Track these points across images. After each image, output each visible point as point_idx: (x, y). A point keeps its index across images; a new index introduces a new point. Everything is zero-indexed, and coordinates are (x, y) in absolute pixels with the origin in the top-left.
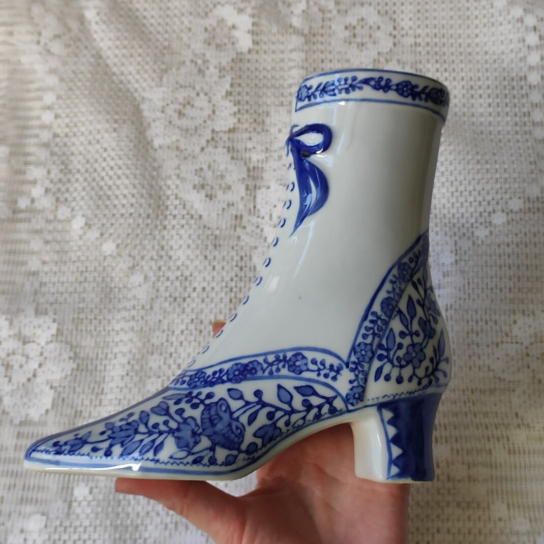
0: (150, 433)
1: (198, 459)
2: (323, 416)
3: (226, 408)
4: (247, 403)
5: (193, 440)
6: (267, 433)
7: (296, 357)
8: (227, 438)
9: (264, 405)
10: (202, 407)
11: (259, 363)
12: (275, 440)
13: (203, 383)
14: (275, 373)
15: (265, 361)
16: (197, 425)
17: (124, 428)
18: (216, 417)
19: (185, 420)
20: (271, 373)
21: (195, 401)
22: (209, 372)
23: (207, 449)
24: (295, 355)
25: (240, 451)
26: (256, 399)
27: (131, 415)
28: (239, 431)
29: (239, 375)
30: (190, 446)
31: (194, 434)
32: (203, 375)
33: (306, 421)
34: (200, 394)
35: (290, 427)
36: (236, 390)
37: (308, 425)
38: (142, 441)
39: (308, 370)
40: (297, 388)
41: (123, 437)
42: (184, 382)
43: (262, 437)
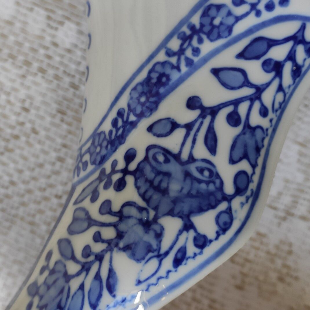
0: (86, 268)
1: (179, 256)
2: (303, 66)
3: (165, 156)
4: (189, 127)
5: (152, 234)
6: (245, 146)
7: (208, 16)
8: (199, 195)
9: (214, 111)
10: (130, 180)
11: (163, 64)
12: (263, 146)
13: (109, 147)
14: (196, 59)
15: (169, 53)
16: (141, 209)
17: (50, 281)
18: (158, 179)
19: (121, 215)
20: (189, 63)
21: (116, 177)
22: (107, 127)
23: (180, 232)
24: (205, 14)
25: (228, 199)
26: (197, 113)
27: (49, 255)
28: (206, 173)
29: (148, 99)
30: (155, 247)
31: (147, 225)
32: (102, 136)
33: (287, 90)
34: (115, 163)
35: (271, 115)
36: (159, 121)
37: (291, 95)
38: (82, 287)
39: (238, 19)
40: (241, 55)
41: (56, 297)
42: (85, 164)
43: (245, 156)
